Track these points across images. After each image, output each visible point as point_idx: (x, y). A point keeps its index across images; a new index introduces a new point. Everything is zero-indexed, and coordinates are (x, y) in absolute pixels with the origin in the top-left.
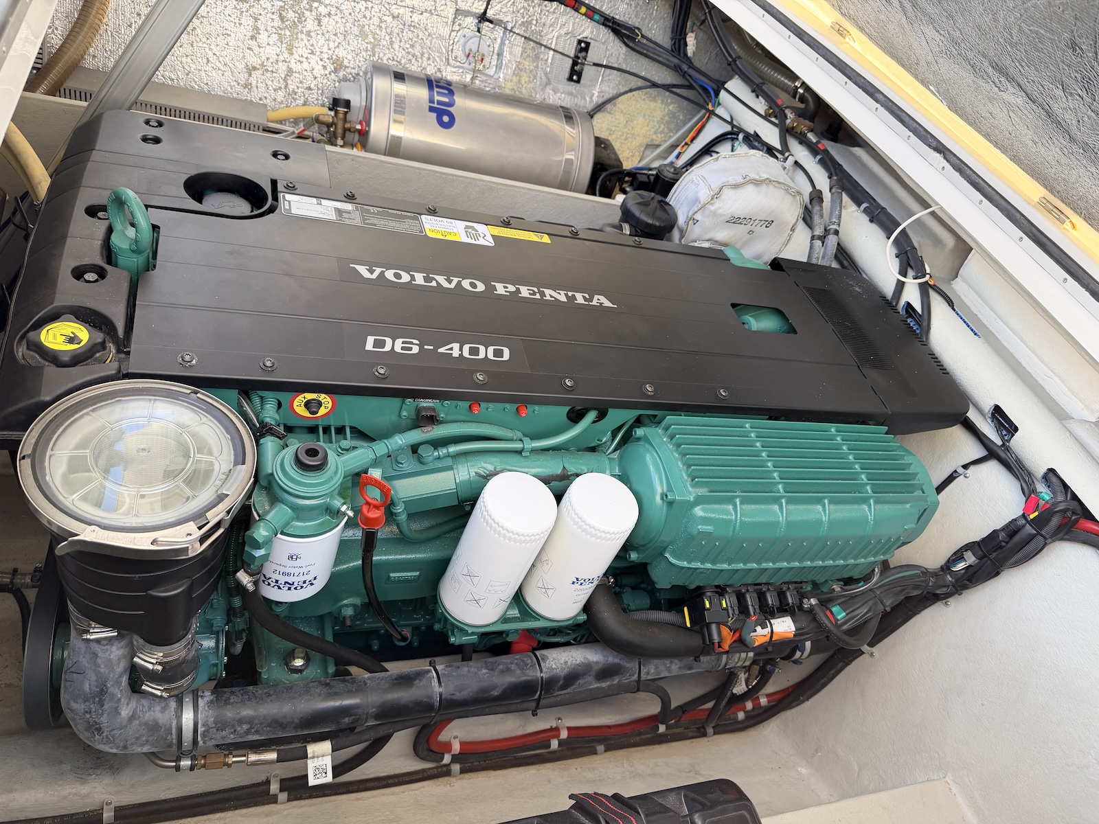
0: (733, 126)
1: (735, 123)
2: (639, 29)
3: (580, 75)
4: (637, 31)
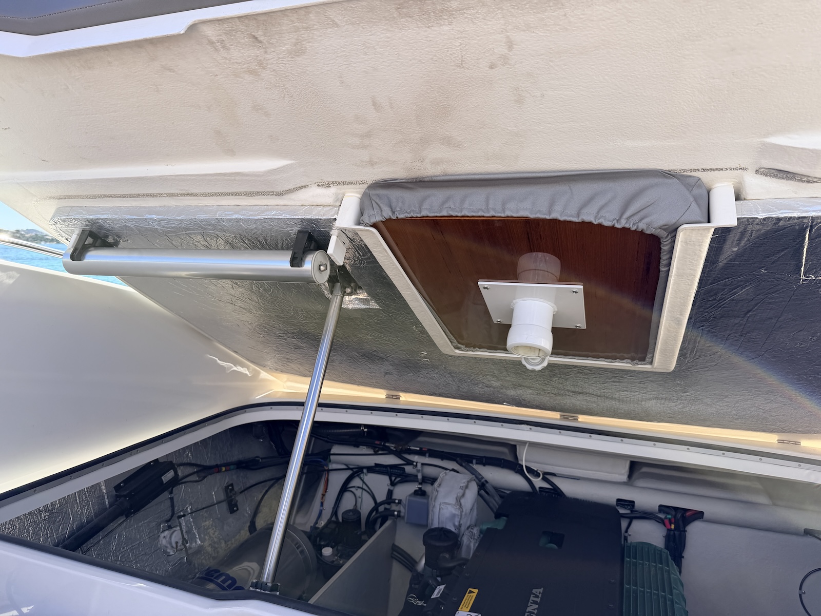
0: (352, 469)
1: (351, 467)
2: (257, 457)
3: (236, 505)
4: (257, 459)
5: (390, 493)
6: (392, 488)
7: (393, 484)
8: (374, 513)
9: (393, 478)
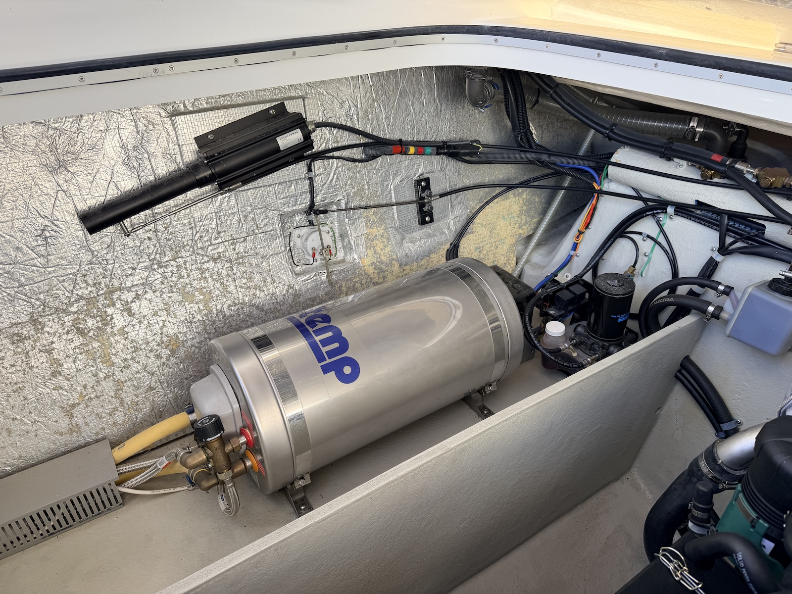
0: (645, 200)
4: (475, 144)
5: (711, 266)
6: (718, 258)
7: (724, 250)
8: (665, 293)
9: (729, 240)
